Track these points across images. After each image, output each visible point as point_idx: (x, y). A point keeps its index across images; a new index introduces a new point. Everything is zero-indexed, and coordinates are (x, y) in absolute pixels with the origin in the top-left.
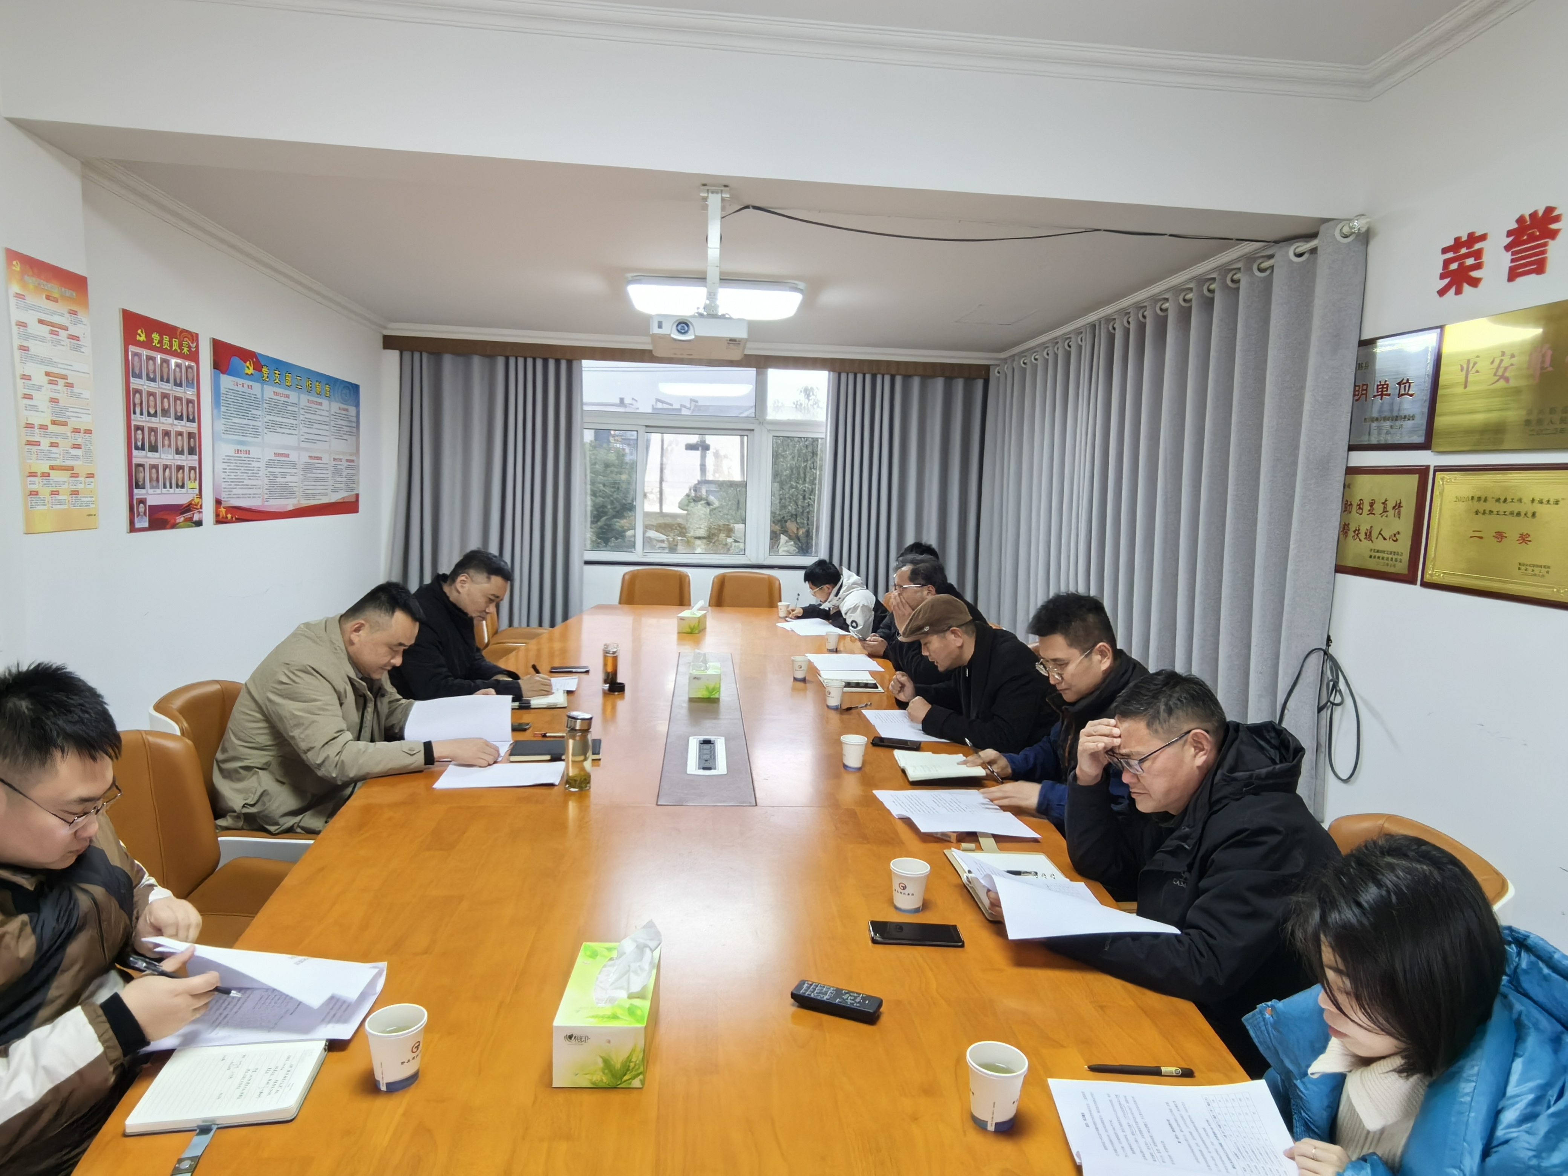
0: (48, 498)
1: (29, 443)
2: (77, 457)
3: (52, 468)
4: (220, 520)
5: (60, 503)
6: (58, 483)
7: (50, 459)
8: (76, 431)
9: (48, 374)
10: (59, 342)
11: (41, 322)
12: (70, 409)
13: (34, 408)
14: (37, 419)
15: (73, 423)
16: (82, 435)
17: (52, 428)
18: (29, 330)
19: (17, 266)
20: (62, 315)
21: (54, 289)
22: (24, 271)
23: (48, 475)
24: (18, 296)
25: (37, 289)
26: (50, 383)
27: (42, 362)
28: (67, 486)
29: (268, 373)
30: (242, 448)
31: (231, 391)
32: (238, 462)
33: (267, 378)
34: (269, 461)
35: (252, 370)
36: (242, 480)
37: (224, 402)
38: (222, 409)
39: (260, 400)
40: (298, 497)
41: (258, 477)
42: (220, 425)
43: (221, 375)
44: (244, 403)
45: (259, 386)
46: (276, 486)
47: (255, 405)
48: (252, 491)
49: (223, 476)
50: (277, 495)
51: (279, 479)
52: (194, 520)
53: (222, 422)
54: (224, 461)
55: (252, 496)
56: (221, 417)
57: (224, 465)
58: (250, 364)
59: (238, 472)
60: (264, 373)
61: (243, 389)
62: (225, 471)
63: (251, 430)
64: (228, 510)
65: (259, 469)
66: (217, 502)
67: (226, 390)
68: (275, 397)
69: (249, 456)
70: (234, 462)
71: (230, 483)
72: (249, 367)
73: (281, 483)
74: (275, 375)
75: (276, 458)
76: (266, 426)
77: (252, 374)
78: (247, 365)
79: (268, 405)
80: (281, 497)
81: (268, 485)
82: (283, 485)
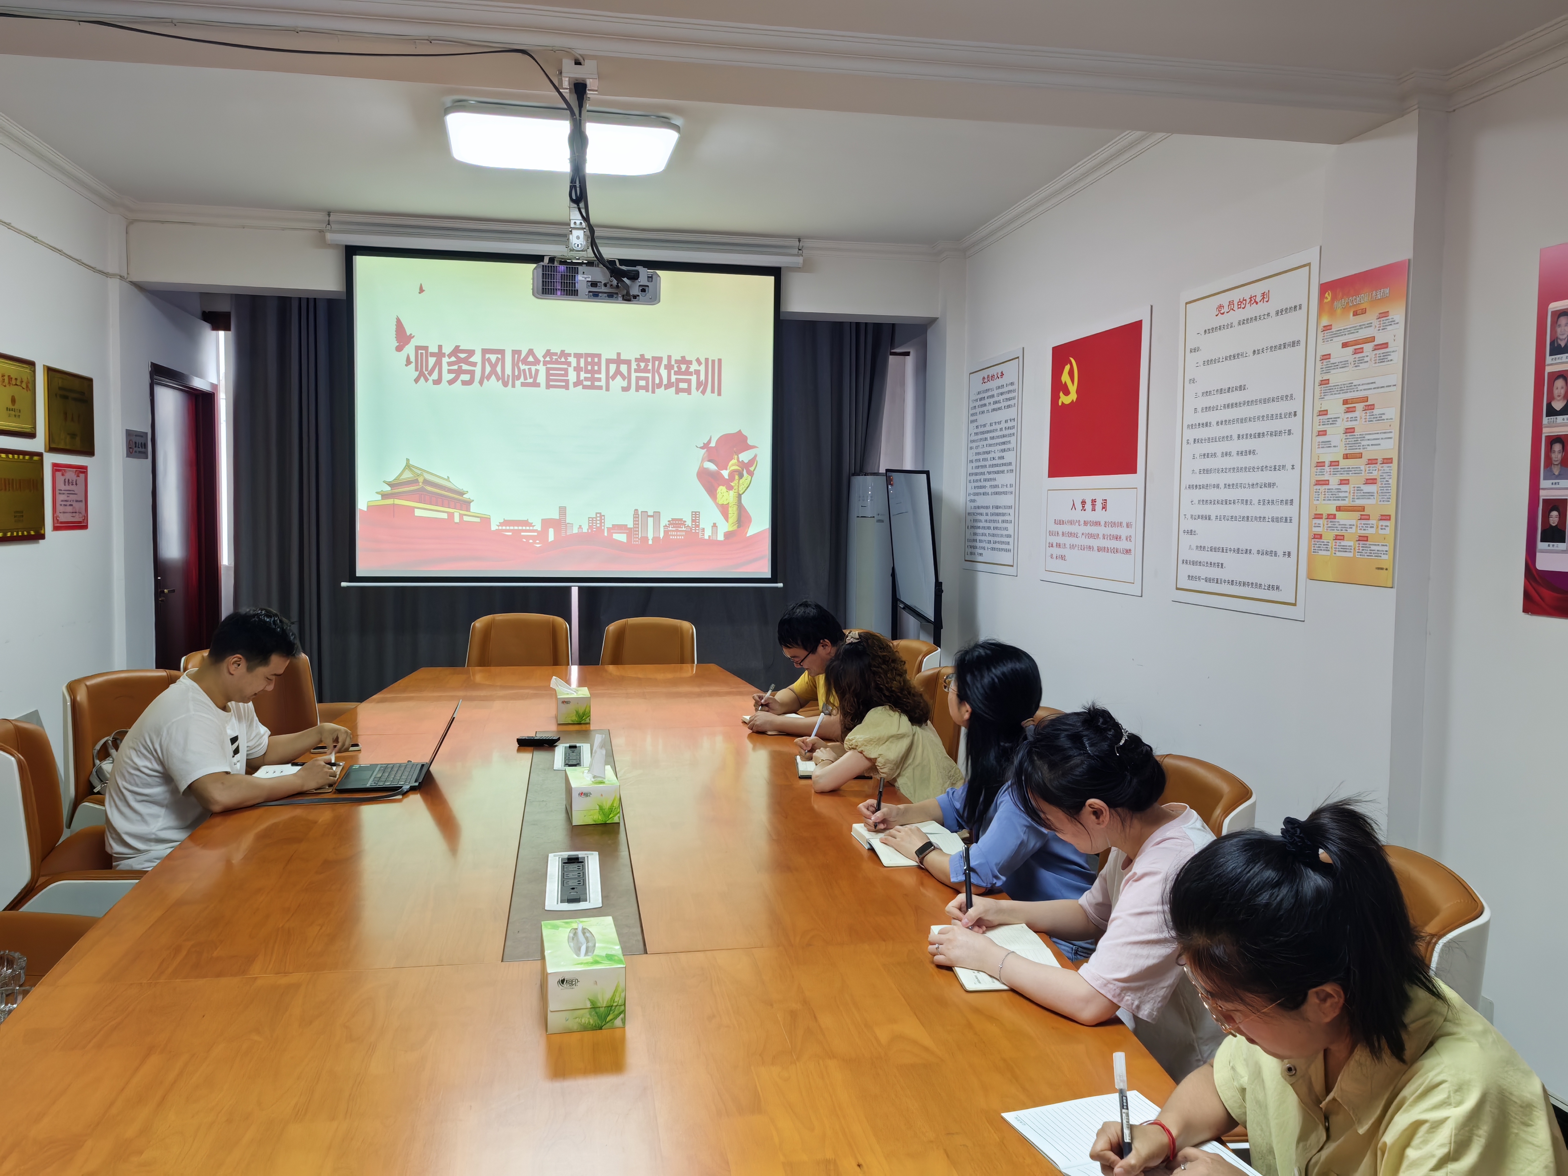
0: (1332, 543)
1: (1319, 483)
2: (1370, 495)
3: (1339, 509)
5: (1345, 549)
6: (1344, 527)
7: (1339, 499)
8: (1372, 462)
9: (1345, 402)
10: (1361, 361)
11: (1345, 345)
12: (1367, 437)
13: (1327, 444)
14: (1327, 456)
15: (1368, 453)
16: (1378, 466)
17: (1344, 463)
18: (1332, 361)
19: (1328, 296)
20: (1370, 325)
21: (1363, 299)
22: (1334, 298)
23: (1334, 516)
24: (1327, 328)
25: (1345, 309)
26: (1348, 411)
27: (1342, 389)
28: (1353, 530)
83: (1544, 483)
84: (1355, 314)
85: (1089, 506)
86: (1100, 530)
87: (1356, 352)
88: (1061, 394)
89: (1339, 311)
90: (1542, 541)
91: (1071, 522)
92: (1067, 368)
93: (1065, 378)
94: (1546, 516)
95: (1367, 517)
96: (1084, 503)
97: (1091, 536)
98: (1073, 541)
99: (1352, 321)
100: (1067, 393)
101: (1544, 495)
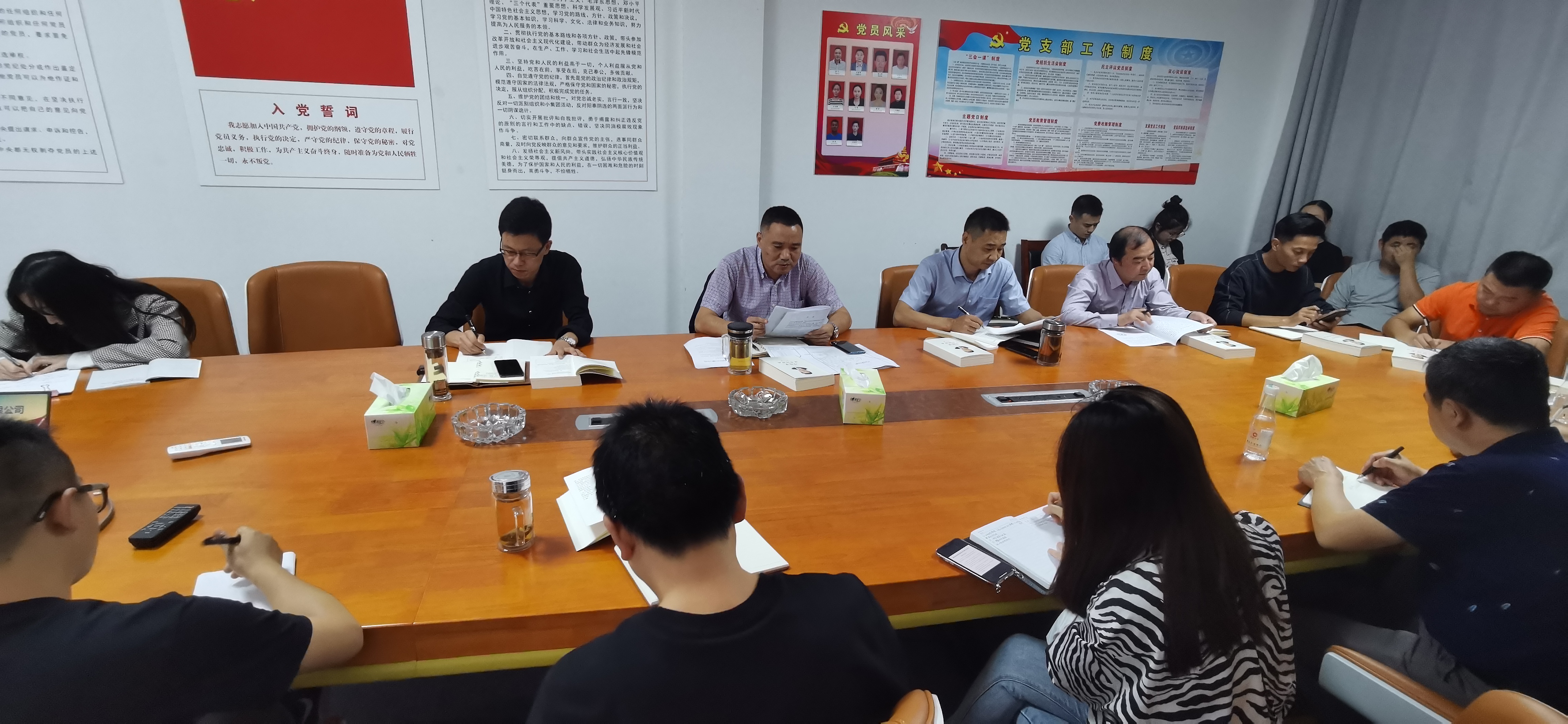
4: (932, 172)
29: (1030, 43)
30: (976, 114)
31: (964, 64)
32: (967, 126)
33: (1027, 48)
34: (1020, 126)
35: (1001, 43)
36: (972, 142)
37: (952, 74)
38: (948, 80)
39: (1012, 70)
40: (1067, 161)
41: (998, 140)
42: (944, 94)
43: (951, 51)
44: (983, 73)
45: (1012, 57)
46: (1028, 149)
47: (1001, 75)
48: (987, 152)
49: (944, 137)
50: (1030, 157)
51: (1036, 143)
52: (897, 171)
53: (949, 91)
54: (946, 124)
55: (986, 156)
56: (947, 86)
57: (945, 128)
58: (999, 38)
59: (967, 134)
60: (1022, 43)
61: (984, 61)
62: (946, 133)
63: (992, 97)
64: (947, 166)
65: (1001, 133)
66: (932, 159)
67: (957, 63)
68: (1039, 66)
69: (986, 121)
70: (961, 125)
71: (952, 144)
72: (997, 40)
73: (1037, 146)
74: (1043, 45)
75: (1033, 123)
76: (1019, 94)
77: (1001, 46)
78: (994, 38)
79: (1024, 74)
80: (1036, 160)
81: (1015, 148)
82: (1042, 149)
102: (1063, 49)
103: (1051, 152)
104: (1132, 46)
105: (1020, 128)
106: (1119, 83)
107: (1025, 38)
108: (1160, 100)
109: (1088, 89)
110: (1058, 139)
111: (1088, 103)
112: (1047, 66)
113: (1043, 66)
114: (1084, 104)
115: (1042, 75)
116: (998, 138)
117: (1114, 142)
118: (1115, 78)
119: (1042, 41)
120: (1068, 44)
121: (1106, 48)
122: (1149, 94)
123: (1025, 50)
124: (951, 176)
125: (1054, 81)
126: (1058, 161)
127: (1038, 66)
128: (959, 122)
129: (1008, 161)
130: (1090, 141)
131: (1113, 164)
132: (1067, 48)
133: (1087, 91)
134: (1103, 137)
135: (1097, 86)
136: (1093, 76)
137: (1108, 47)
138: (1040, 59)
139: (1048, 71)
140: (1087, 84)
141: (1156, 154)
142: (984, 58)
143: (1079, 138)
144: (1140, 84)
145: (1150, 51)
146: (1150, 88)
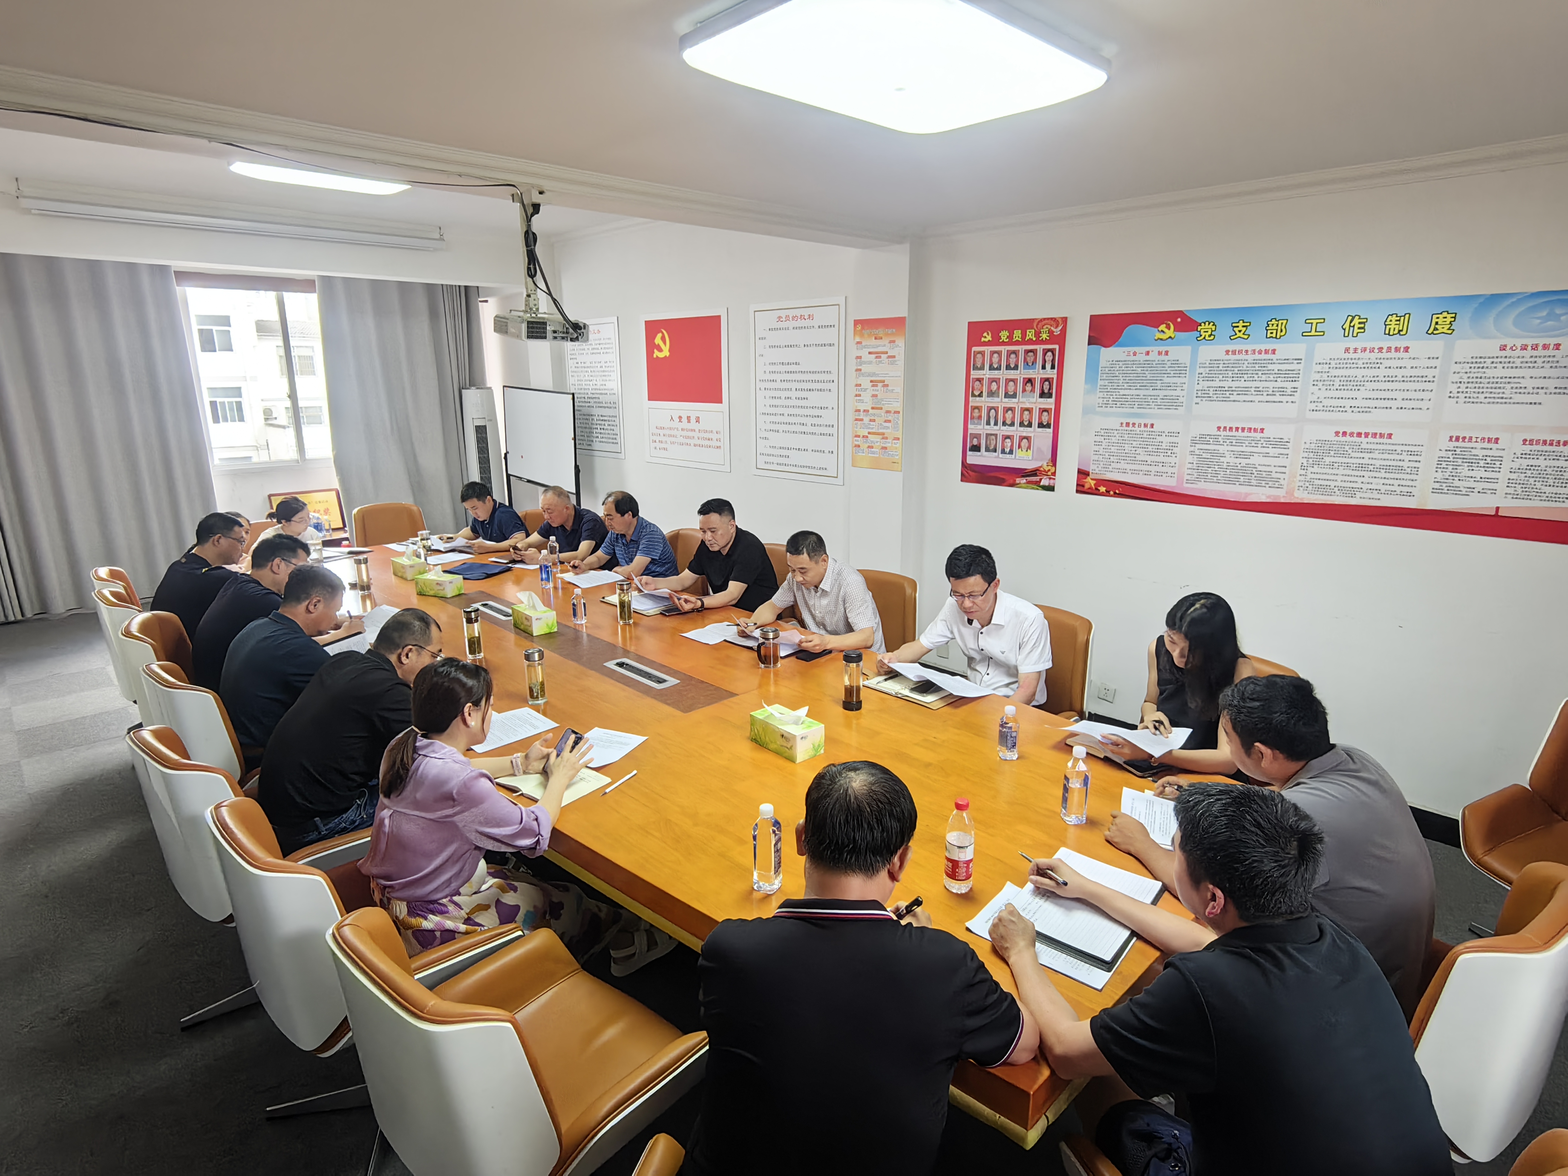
0: (866, 450)
1: (856, 420)
2: (888, 428)
3: (869, 433)
5: (873, 453)
6: (872, 442)
7: (869, 428)
8: (888, 412)
9: (871, 381)
10: (880, 362)
11: (870, 353)
12: (885, 400)
13: (862, 401)
14: (862, 407)
15: (886, 408)
16: (892, 414)
17: (871, 411)
18: (862, 360)
19: (859, 327)
20: (884, 346)
21: (880, 332)
22: (863, 328)
23: (867, 437)
24: (858, 343)
25: (870, 335)
26: (873, 386)
27: (869, 375)
28: (879, 443)
29: (1214, 329)
30: (1137, 421)
31: (1121, 363)
32: (1126, 436)
33: (1210, 336)
34: (1202, 436)
35: (1170, 333)
36: (1134, 455)
37: (1105, 375)
38: (1100, 383)
39: (1188, 365)
40: (1285, 487)
41: (1169, 454)
42: (1097, 398)
43: (1103, 349)
44: (1147, 372)
45: (1189, 348)
46: (1216, 467)
47: (1172, 372)
48: (1153, 469)
49: (1097, 448)
50: (1219, 478)
51: (1229, 459)
52: (1042, 484)
53: (1101, 395)
54: (1099, 434)
55: (1153, 473)
56: (1099, 390)
57: (1098, 439)
58: (1168, 328)
59: (1126, 445)
60: (1202, 331)
61: (1147, 358)
62: (1098, 443)
63: (1159, 401)
64: (1100, 482)
65: (1174, 445)
66: (1083, 474)
67: (1111, 363)
68: (1231, 357)
69: (1152, 430)
70: (1117, 436)
71: (1107, 456)
72: (1166, 330)
73: (1231, 464)
74: (1235, 329)
75: (1222, 433)
76: (1199, 395)
77: (1170, 337)
78: (1160, 329)
79: (1208, 369)
80: (1229, 482)
81: (1195, 465)
82: (1239, 468)
83: (970, 426)
84: (876, 338)
85: (684, 420)
86: (696, 434)
87: (877, 357)
88: (655, 351)
89: (866, 336)
90: (970, 450)
91: (671, 429)
92: (659, 335)
93: (658, 340)
94: (971, 441)
95: (887, 438)
96: (680, 417)
97: (689, 437)
98: (673, 439)
99: (873, 342)
100: (660, 350)
101: (970, 432)
102: (1269, 332)
103: (1254, 472)
104: (1407, 315)
105: (1203, 439)
106: (1382, 372)
107: (1207, 323)
108: (1482, 396)
109: (1320, 384)
110: (1267, 455)
111: (1320, 405)
112: (1243, 356)
113: (1237, 357)
114: (1313, 406)
115: (1236, 369)
116: (1169, 452)
117: (1378, 463)
118: (1377, 365)
119: (1234, 325)
120: (1277, 326)
121: (1351, 322)
122: (1454, 388)
123: (1207, 338)
124: (1107, 494)
125: (1256, 376)
126: (1267, 486)
127: (1227, 357)
128: (1116, 432)
129: (1185, 481)
130: (1328, 460)
131: (1379, 496)
132: (1277, 330)
133: (1318, 388)
134: (1353, 455)
135: (1337, 379)
136: (1327, 366)
137: (1356, 321)
138: (1231, 348)
139: (1246, 362)
140: (1317, 377)
141: (1479, 486)
142: (1148, 353)
143: (1306, 455)
144: (1430, 373)
145: (1449, 320)
146: (1456, 378)
